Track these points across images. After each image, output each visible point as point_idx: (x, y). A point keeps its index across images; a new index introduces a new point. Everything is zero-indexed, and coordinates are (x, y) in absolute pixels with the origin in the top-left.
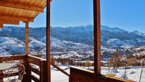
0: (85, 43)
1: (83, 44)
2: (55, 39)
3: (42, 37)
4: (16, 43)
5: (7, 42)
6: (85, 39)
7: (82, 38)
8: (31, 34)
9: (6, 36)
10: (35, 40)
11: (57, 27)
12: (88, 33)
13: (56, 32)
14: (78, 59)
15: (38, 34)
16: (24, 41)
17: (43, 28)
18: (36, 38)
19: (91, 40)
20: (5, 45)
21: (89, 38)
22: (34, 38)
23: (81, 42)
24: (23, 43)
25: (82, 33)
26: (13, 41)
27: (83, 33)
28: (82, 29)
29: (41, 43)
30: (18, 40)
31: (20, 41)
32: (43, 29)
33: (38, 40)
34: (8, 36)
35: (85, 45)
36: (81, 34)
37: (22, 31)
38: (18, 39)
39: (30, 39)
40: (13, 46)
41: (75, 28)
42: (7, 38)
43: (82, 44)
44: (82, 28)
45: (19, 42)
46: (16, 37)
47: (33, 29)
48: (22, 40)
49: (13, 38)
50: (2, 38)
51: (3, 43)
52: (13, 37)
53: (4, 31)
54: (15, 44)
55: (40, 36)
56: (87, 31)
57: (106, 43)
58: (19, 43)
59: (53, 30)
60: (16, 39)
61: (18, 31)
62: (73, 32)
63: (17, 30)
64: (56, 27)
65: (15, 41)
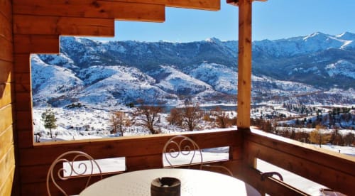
0: (303, 80)
1: (300, 84)
2: (227, 70)
3: (195, 66)
4: (135, 79)
5: (116, 77)
6: (305, 71)
7: (296, 69)
8: (170, 57)
9: (113, 64)
10: (180, 73)
11: (232, 42)
12: (314, 55)
13: (230, 54)
14: (286, 122)
15: (186, 59)
16: (153, 74)
17: (199, 43)
18: (181, 67)
19: (322, 74)
20: (111, 85)
21: (315, 68)
22: (176, 68)
23: (293, 77)
24: (152, 78)
25: (296, 56)
26: (130, 74)
27: (301, 55)
28: (297, 44)
29: (193, 79)
30: (141, 74)
31: (144, 76)
32: (198, 45)
33: (185, 73)
34: (118, 64)
35: (304, 86)
36: (294, 59)
37: (149, 52)
38: (142, 71)
39: (167, 71)
40: (129, 86)
41: (278, 42)
42: (115, 68)
43: (297, 83)
44: (298, 43)
45: (141, 77)
46: (137, 66)
47: (174, 46)
48: (148, 72)
49: (129, 68)
50: (106, 67)
51: (109, 79)
52: (129, 66)
53: (109, 53)
54: (134, 81)
55: (191, 64)
56: (309, 50)
58: (143, 81)
59: (222, 48)
60: (135, 70)
61: (140, 53)
62: (272, 52)
63: (138, 49)
64: (229, 42)
65: (134, 75)
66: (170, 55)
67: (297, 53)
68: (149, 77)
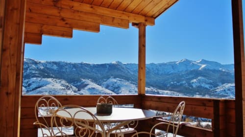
0: (177, 90)
1: (175, 93)
2: (127, 83)
3: (105, 80)
4: (64, 88)
5: (49, 86)
6: (178, 84)
7: (172, 83)
8: (89, 74)
9: (48, 77)
10: (95, 84)
11: (130, 64)
12: (183, 73)
13: (129, 72)
14: (166, 118)
15: (99, 75)
16: (76, 85)
17: (108, 64)
18: (95, 80)
19: (189, 85)
20: (46, 91)
21: (184, 82)
22: (92, 81)
23: (170, 88)
24: (75, 88)
25: (172, 74)
26: (60, 85)
27: (175, 73)
28: (173, 67)
29: (104, 89)
30: (67, 84)
31: (69, 86)
32: (108, 66)
33: (98, 84)
34: (52, 77)
35: (177, 94)
36: (171, 76)
37: (74, 69)
38: (67, 82)
39: (86, 83)
40: (58, 93)
41: (161, 65)
42: (50, 80)
43: (173, 92)
44: (173, 65)
45: (68, 86)
46: (64, 79)
47: (91, 66)
48: (72, 84)
49: (60, 80)
50: (43, 79)
51: (44, 87)
52: (59, 79)
53: (46, 69)
54: (62, 89)
55: (102, 79)
56: (180, 70)
57: (216, 92)
58: (69, 89)
59: (123, 68)
60: (63, 82)
61: (68, 70)
62: (157, 71)
63: (66, 67)
64: (128, 64)
65: (62, 85)
66: (88, 72)
67: (172, 72)
68: (73, 87)
